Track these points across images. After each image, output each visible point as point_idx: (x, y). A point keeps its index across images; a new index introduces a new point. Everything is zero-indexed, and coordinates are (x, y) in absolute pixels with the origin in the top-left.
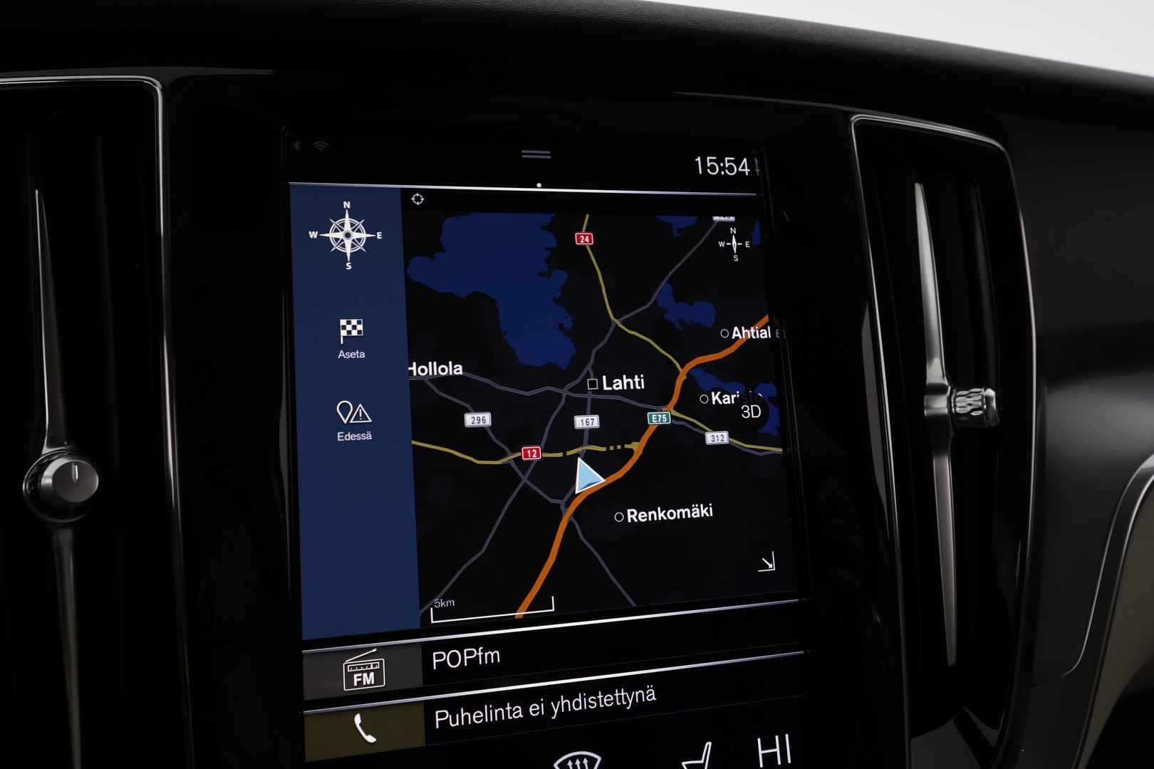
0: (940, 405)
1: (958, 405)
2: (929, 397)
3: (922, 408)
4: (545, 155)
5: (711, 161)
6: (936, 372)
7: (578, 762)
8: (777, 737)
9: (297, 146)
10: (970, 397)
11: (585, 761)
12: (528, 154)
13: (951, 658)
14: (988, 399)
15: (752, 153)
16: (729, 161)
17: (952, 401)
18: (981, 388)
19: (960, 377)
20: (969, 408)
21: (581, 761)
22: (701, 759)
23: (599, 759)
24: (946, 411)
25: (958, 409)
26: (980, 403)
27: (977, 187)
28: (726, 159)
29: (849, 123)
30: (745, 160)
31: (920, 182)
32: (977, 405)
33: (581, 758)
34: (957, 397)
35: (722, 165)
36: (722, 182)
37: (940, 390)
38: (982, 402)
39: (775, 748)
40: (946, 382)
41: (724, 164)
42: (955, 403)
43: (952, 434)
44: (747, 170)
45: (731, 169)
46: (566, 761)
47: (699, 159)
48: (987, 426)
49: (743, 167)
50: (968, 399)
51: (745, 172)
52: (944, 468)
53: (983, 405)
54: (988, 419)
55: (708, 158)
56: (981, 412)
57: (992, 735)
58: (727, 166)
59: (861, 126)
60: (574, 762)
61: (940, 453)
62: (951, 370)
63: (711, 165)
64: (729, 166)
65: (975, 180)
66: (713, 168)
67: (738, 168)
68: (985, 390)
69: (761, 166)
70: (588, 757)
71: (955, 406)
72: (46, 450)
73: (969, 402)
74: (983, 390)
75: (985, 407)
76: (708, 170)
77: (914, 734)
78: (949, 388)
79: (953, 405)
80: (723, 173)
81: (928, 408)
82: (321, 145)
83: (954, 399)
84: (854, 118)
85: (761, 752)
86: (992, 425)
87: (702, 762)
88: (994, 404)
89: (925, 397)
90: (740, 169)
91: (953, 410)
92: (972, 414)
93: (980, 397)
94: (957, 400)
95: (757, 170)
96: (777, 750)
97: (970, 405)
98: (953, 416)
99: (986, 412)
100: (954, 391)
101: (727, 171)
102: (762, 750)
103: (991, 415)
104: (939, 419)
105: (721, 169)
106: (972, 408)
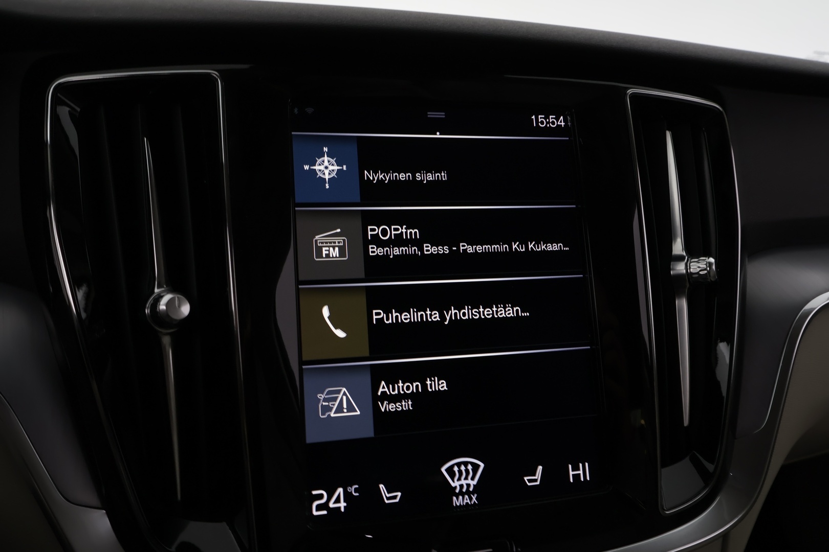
0: (680, 268)
1: (692, 267)
2: (675, 263)
3: (670, 270)
4: (441, 115)
5: (541, 118)
6: (678, 247)
8: (581, 464)
9: (296, 111)
12: (431, 115)
13: (686, 422)
14: (710, 264)
15: (567, 113)
16: (552, 118)
17: (688, 265)
18: (706, 257)
19: (693, 251)
20: (699, 269)
22: (536, 476)
24: (685, 271)
25: (691, 270)
26: (705, 266)
27: (705, 133)
28: (551, 117)
29: (626, 94)
30: (562, 117)
31: (669, 130)
32: (704, 267)
34: (691, 262)
35: (548, 120)
36: (547, 131)
37: (680, 258)
38: (707, 266)
39: (580, 470)
40: (684, 254)
41: (549, 120)
43: (688, 285)
45: (553, 123)
47: (533, 117)
48: (709, 280)
49: (561, 122)
50: (698, 264)
51: (562, 125)
52: (682, 305)
53: (707, 267)
54: (710, 276)
55: (540, 116)
56: (706, 272)
57: (710, 467)
58: (551, 121)
59: (634, 96)
61: (680, 297)
62: (687, 246)
63: (541, 121)
64: (552, 121)
65: (704, 129)
66: (542, 123)
67: (557, 122)
68: (708, 258)
69: (572, 121)
70: (472, 464)
71: (690, 268)
72: (156, 290)
73: (699, 266)
74: (707, 258)
75: (708, 269)
76: (540, 124)
77: (664, 465)
78: (687, 258)
80: (548, 125)
81: (673, 270)
82: (310, 110)
83: (690, 264)
84: (630, 91)
85: (571, 473)
86: (713, 280)
87: (536, 478)
88: (714, 267)
89: (672, 263)
90: (559, 123)
91: (689, 270)
92: (700, 273)
93: (705, 263)
94: (691, 264)
95: (569, 124)
96: (581, 472)
97: (699, 267)
98: (689, 275)
99: (709, 272)
100: (689, 259)
101: (551, 124)
102: (572, 471)
103: (712, 274)
104: (680, 277)
105: (547, 123)
106: (700, 269)
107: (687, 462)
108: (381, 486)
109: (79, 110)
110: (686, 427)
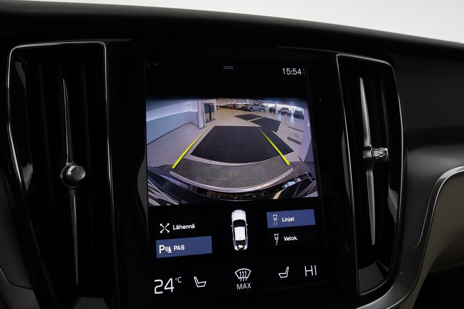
0: (369, 154)
1: (375, 153)
2: (366, 151)
3: (362, 156)
4: (231, 68)
6: (368, 143)
7: (243, 272)
8: (312, 266)
9: (149, 65)
10: (379, 151)
11: (246, 272)
12: (226, 67)
13: (373, 243)
14: (385, 152)
15: (302, 67)
16: (294, 70)
17: (373, 152)
19: (376, 144)
21: (244, 272)
22: (285, 273)
23: (250, 271)
24: (371, 156)
25: (375, 155)
27: (382, 79)
29: (335, 57)
30: (300, 69)
31: (362, 78)
32: (381, 153)
33: (244, 271)
34: (375, 151)
36: (292, 77)
37: (368, 149)
38: (383, 152)
39: (311, 270)
40: (371, 146)
42: (374, 153)
43: (373, 164)
44: (300, 73)
45: (295, 72)
46: (239, 271)
47: (284, 69)
48: (385, 161)
52: (370, 174)
54: (385, 158)
55: (287, 69)
56: (383, 156)
57: (387, 269)
59: (340, 58)
60: (242, 272)
61: (369, 169)
62: (372, 142)
63: (288, 71)
65: (381, 77)
67: (297, 72)
68: (384, 148)
69: (305, 71)
70: (247, 271)
71: (374, 154)
72: (67, 164)
74: (383, 148)
75: (384, 154)
76: (287, 73)
77: (360, 267)
78: (372, 148)
79: (373, 154)
81: (365, 155)
82: (157, 65)
84: (337, 55)
85: (306, 271)
86: (387, 161)
87: (286, 273)
88: (387, 153)
89: (364, 151)
91: (373, 156)
92: (380, 157)
93: (383, 151)
95: (304, 73)
96: (312, 270)
97: (379, 153)
98: (374, 158)
99: (384, 156)
100: (374, 149)
101: (293, 73)
102: (307, 270)
103: (386, 157)
104: (369, 159)
105: (292, 72)
106: (379, 154)
107: (374, 265)
108: (195, 277)
109: (27, 64)
110: (374, 245)
